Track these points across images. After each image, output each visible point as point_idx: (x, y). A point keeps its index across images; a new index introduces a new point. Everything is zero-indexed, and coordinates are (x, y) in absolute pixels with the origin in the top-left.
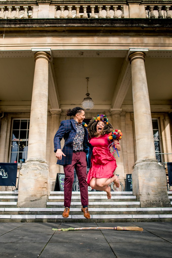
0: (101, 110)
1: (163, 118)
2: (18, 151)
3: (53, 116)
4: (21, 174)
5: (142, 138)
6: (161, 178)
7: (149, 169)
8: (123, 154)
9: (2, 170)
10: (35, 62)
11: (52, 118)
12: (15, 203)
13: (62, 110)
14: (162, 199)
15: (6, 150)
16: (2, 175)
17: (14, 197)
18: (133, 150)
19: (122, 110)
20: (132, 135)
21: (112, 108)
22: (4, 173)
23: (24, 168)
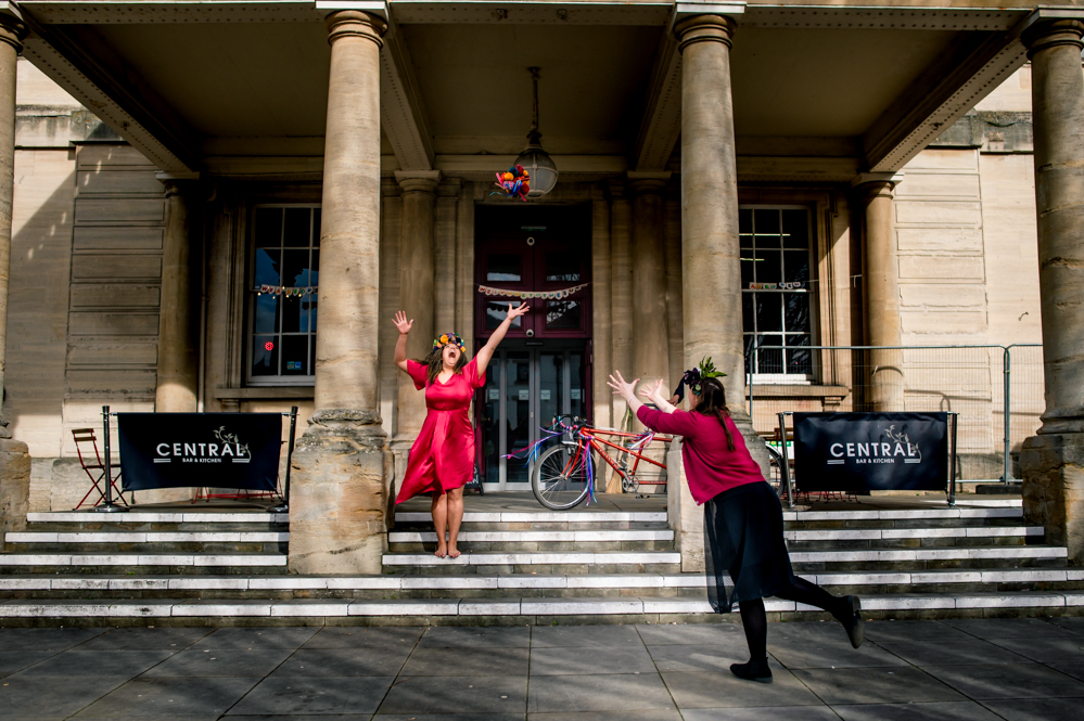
1: (828, 207)
2: (277, 330)
3: (407, 197)
4: (298, 466)
5: (702, 341)
8: (669, 345)
9: (230, 436)
10: (331, 45)
11: (406, 208)
12: (280, 560)
13: (441, 173)
15: (235, 329)
16: (232, 455)
17: (275, 537)
22: (238, 445)
23: (303, 445)
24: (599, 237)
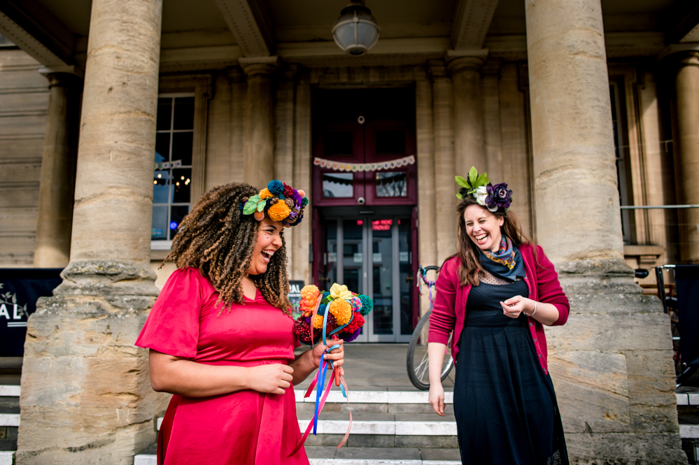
0: (415, 55)
1: (635, 80)
3: (250, 82)
4: (32, 333)
6: (648, 354)
7: (592, 313)
9: (8, 295)
11: (248, 91)
13: (280, 59)
14: (648, 455)
16: (8, 317)
18: (527, 193)
19: (490, 53)
20: (523, 141)
21: (453, 48)
22: (16, 306)
23: (44, 306)
24: (422, 113)
